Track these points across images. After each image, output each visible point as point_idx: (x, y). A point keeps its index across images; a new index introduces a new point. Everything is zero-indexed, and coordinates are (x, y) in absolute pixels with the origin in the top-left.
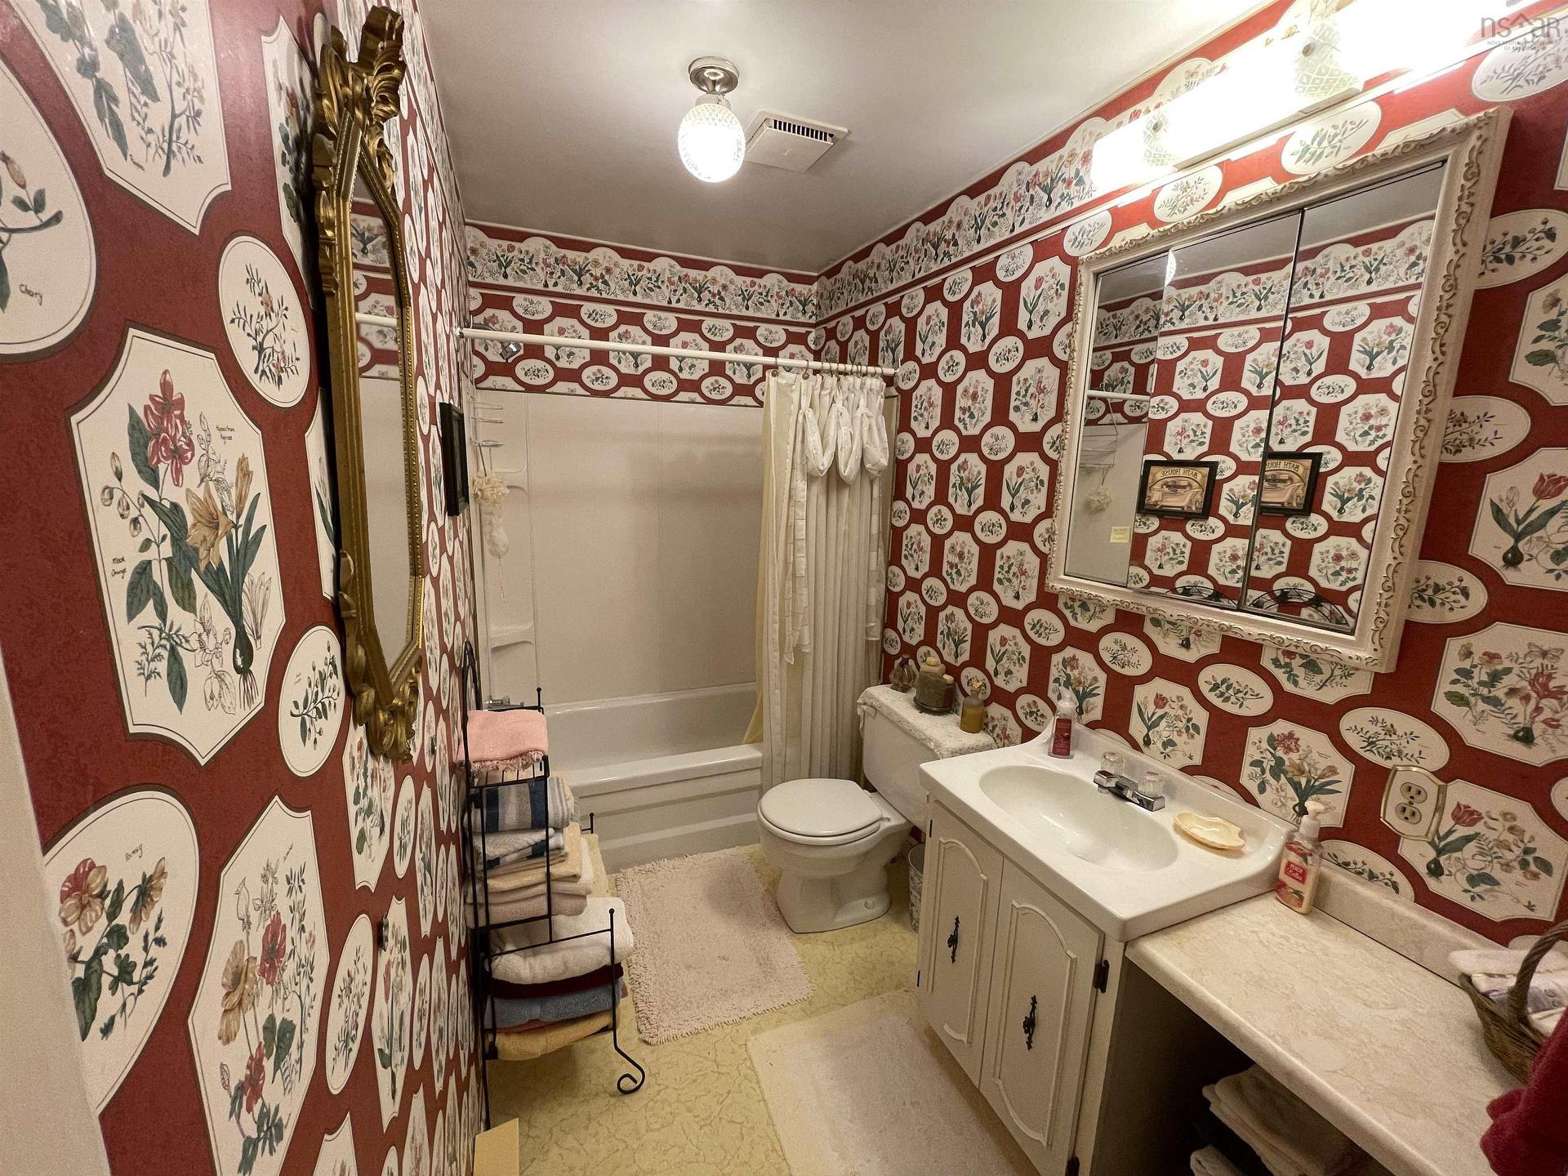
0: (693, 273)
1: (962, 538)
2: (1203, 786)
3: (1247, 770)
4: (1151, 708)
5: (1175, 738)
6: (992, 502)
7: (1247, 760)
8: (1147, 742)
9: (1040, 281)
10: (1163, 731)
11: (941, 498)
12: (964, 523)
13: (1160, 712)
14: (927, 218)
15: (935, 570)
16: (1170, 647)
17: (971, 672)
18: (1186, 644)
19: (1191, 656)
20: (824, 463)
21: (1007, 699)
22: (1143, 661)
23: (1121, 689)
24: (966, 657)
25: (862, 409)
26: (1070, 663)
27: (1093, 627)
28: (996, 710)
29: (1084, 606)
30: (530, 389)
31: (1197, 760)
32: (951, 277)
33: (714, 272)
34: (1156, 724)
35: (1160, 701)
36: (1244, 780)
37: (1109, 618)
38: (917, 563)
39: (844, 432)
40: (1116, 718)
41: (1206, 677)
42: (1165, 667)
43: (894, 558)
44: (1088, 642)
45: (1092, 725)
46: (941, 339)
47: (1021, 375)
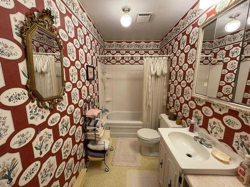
0: (138, 44)
1: (179, 86)
2: (223, 145)
3: (234, 143)
4: (212, 124)
5: (217, 132)
6: (184, 79)
7: (234, 141)
8: (211, 132)
9: (193, 32)
10: (215, 130)
11: (176, 79)
12: (179, 83)
13: (214, 126)
14: (175, 26)
15: (175, 93)
16: (217, 111)
17: (179, 113)
18: (220, 110)
19: (221, 113)
20: (153, 73)
21: (185, 119)
22: (210, 114)
23: (206, 119)
24: (179, 110)
25: (162, 63)
26: (196, 112)
27: (201, 105)
28: (183, 121)
29: (199, 100)
30: (113, 64)
31: (222, 138)
32: (179, 36)
33: (141, 43)
34: (213, 128)
35: (214, 123)
36: (233, 145)
37: (204, 103)
38: (172, 91)
39: (158, 67)
40: (205, 126)
41: (225, 118)
42: (216, 115)
43: (169, 90)
44: (200, 108)
45: (200, 127)
46: (177, 48)
47: (190, 52)
